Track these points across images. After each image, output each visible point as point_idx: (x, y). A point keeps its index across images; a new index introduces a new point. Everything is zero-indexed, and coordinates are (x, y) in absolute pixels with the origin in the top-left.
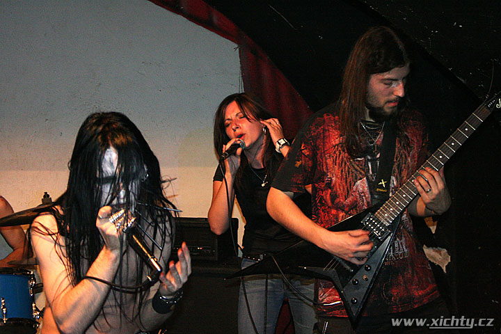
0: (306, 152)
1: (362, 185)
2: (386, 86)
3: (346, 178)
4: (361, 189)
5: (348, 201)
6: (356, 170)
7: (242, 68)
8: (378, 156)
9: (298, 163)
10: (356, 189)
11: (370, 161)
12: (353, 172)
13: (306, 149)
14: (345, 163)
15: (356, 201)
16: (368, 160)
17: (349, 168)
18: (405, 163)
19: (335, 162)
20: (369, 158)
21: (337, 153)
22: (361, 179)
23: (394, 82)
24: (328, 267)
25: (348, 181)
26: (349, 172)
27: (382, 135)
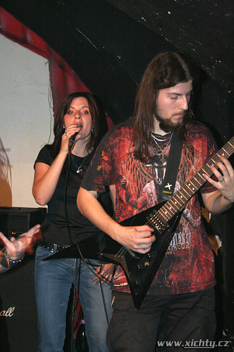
0: (106, 158)
1: (150, 187)
2: (173, 100)
3: (137, 181)
4: (150, 190)
5: (140, 200)
6: (145, 175)
7: (51, 80)
8: (165, 164)
9: (99, 168)
10: (146, 191)
11: (157, 167)
12: (142, 177)
13: (106, 155)
14: (136, 169)
15: (146, 200)
16: (155, 167)
17: (139, 173)
18: (189, 170)
19: (128, 167)
20: (156, 165)
21: (130, 160)
22: (149, 182)
23: (179, 97)
24: (119, 254)
25: (139, 183)
26: (139, 176)
27: (169, 147)
